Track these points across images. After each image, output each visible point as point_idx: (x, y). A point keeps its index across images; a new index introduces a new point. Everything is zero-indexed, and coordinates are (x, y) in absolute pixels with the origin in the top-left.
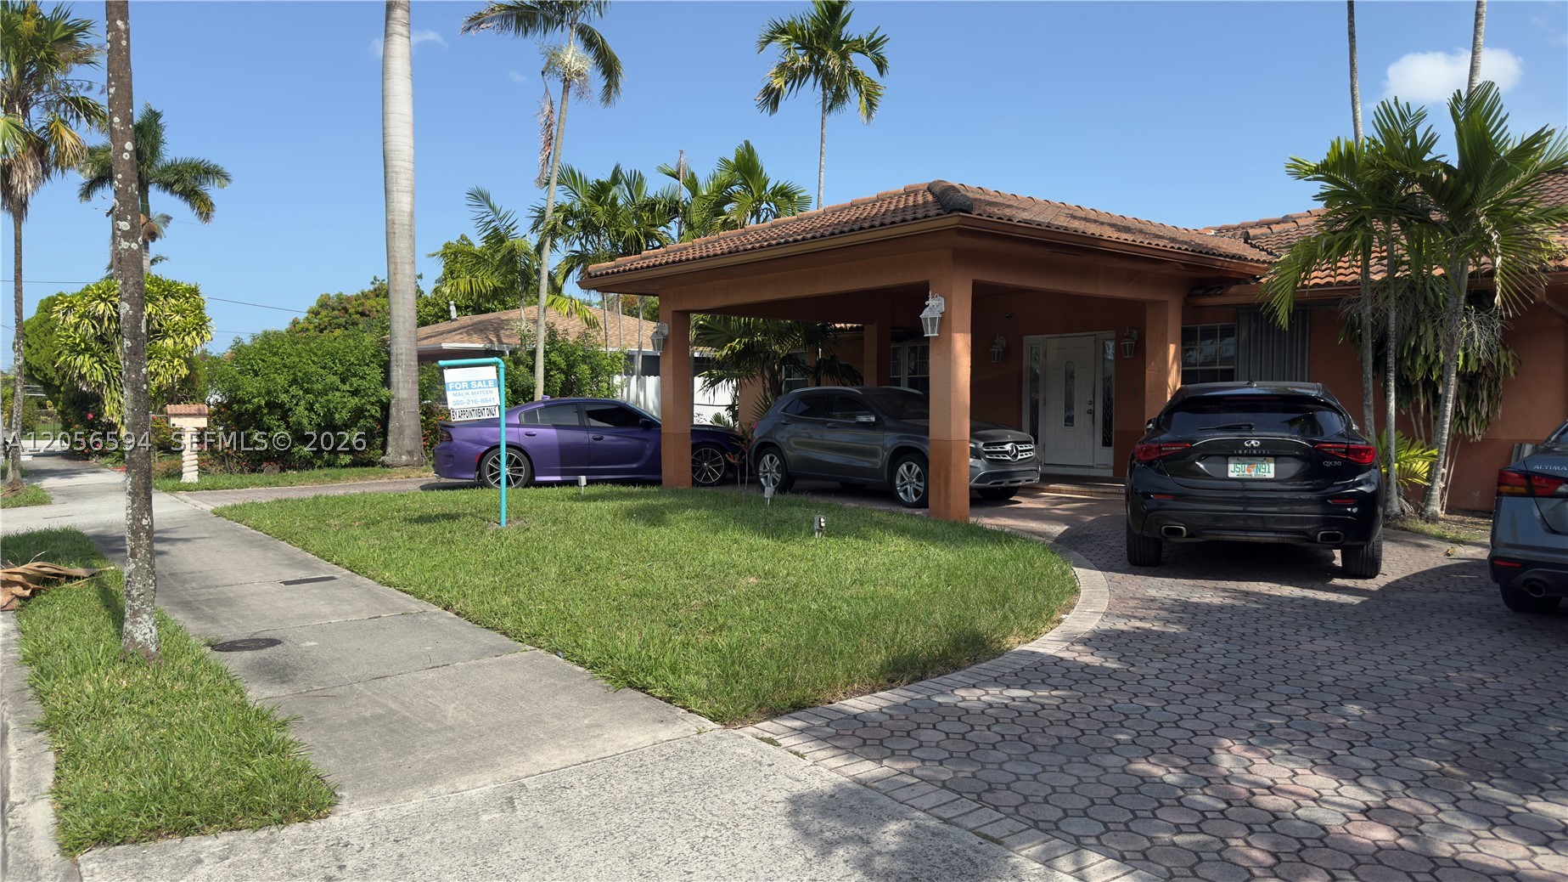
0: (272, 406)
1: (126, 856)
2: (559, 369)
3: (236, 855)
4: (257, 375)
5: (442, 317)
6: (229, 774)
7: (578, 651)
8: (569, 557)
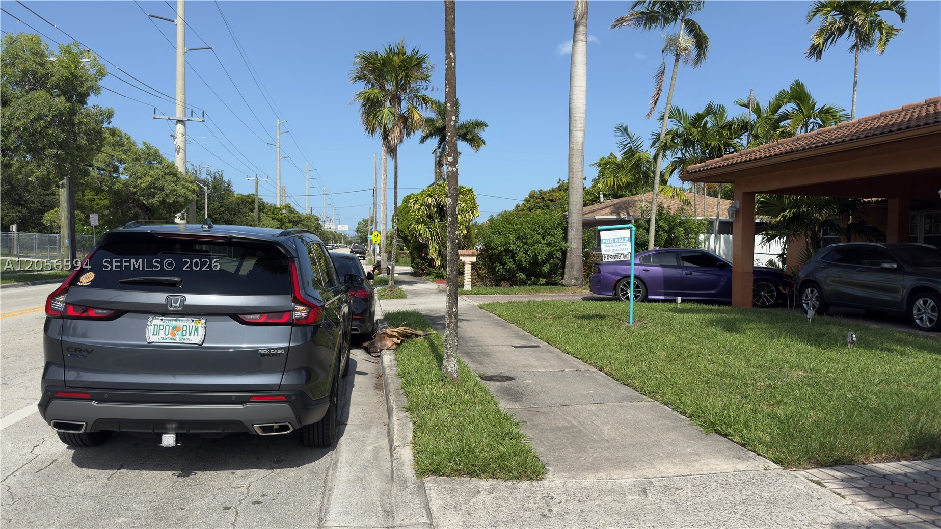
0: (507, 251)
1: (445, 483)
2: (664, 230)
3: (496, 493)
4: (500, 235)
5: (595, 201)
6: (492, 447)
7: (682, 406)
8: (673, 347)
